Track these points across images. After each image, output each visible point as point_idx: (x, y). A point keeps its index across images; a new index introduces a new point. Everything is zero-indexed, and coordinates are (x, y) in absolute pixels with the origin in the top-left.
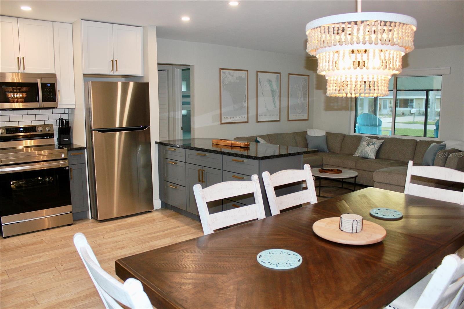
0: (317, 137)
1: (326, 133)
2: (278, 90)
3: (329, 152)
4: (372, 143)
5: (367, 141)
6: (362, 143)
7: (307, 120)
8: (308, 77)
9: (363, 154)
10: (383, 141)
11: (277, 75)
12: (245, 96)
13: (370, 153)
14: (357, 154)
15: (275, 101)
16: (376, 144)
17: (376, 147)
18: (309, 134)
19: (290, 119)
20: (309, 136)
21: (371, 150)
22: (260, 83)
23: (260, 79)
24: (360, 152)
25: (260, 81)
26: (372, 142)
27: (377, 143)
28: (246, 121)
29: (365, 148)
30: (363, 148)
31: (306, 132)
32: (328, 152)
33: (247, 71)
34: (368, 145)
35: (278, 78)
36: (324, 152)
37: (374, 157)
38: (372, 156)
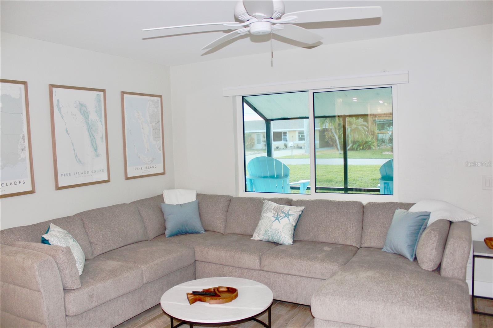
0: (181, 205)
1: (198, 195)
2: (101, 122)
3: (205, 231)
4: (283, 215)
5: (273, 210)
6: (265, 215)
7: (163, 174)
8: (159, 99)
9: (270, 237)
10: (304, 207)
11: (98, 95)
12: (23, 138)
13: (282, 233)
14: (257, 237)
15: (96, 144)
16: (291, 215)
17: (292, 220)
18: (167, 201)
19: (129, 176)
20: (166, 204)
21: (283, 228)
22: (59, 109)
23: (58, 101)
24: (262, 232)
25: (58, 105)
26: (283, 212)
27: (293, 214)
28: (30, 189)
29: (271, 225)
30: (269, 224)
31: (161, 197)
32: (203, 231)
33: (25, 83)
34: (277, 218)
35: (100, 100)
36: (197, 233)
37: (290, 242)
38: (287, 239)
